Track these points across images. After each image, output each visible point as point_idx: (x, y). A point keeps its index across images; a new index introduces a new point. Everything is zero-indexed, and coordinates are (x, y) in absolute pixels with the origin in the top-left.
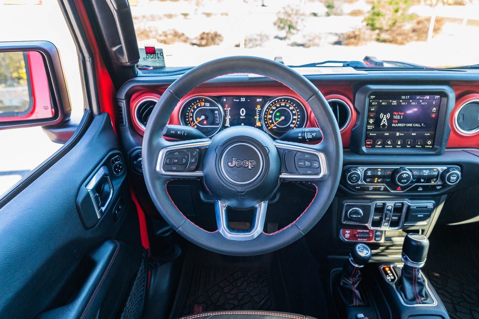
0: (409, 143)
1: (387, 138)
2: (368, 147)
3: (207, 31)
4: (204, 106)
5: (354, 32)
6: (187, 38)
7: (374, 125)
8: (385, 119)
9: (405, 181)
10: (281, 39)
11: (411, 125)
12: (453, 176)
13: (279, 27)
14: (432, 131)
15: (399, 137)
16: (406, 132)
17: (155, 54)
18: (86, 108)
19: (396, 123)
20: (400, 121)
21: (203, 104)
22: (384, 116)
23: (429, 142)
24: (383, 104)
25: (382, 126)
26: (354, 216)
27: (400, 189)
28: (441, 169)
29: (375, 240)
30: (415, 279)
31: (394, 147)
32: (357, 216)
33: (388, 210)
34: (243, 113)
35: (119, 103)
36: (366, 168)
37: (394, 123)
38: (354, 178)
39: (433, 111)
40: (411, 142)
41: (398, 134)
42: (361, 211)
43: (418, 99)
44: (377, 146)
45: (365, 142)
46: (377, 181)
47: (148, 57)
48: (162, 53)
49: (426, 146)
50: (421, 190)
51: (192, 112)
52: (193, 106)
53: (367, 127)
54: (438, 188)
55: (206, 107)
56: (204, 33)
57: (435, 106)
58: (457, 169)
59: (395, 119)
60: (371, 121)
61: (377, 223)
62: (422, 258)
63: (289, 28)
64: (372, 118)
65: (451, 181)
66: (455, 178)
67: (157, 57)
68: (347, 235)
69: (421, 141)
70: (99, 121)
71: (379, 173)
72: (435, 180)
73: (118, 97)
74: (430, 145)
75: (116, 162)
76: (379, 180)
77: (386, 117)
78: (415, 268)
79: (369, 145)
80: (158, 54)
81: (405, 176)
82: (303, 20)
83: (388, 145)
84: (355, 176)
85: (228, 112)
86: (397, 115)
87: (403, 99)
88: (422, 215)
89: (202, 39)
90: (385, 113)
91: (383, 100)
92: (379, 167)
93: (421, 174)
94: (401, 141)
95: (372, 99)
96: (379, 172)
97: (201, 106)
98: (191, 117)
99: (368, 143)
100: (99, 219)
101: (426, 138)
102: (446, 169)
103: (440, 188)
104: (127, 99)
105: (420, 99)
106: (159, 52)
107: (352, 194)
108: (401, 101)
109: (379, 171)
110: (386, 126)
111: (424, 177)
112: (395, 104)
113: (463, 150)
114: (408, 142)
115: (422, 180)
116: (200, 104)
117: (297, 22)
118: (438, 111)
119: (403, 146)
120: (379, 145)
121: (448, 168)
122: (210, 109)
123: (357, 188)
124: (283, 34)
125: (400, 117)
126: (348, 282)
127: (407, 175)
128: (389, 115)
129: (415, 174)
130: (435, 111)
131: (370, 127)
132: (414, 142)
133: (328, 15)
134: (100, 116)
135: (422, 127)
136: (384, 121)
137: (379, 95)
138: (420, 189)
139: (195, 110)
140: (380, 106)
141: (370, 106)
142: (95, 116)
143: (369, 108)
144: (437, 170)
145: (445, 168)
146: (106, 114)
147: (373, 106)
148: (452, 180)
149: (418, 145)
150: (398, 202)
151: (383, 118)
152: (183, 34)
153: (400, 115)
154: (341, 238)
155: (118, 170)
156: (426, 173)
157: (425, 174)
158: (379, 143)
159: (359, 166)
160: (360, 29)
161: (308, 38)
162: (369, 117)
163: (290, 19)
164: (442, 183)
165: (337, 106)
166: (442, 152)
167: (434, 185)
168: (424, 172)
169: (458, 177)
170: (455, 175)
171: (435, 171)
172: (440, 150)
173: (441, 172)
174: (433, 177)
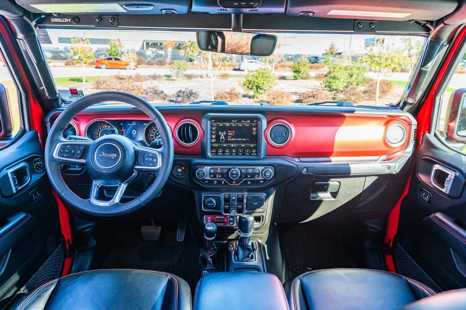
0: (241, 152)
1: (225, 148)
2: (213, 154)
3: (183, 90)
4: (107, 128)
5: (312, 92)
6: (166, 96)
7: (216, 139)
8: (222, 135)
9: (235, 176)
10: (250, 97)
11: (240, 139)
12: (267, 173)
13: (248, 87)
14: (255, 144)
15: (234, 148)
16: (238, 144)
17: (78, 94)
18: (21, 127)
19: (230, 138)
20: (232, 137)
21: (106, 126)
22: (221, 133)
23: (254, 151)
24: (220, 125)
25: (221, 140)
26: (209, 204)
27: (235, 183)
28: (260, 168)
29: (229, 224)
30: (246, 246)
31: (231, 154)
32: (211, 204)
33: (233, 200)
34: (134, 133)
35: (46, 124)
36: (209, 168)
37: (229, 138)
38: (201, 174)
39: (254, 130)
40: (242, 151)
41: (232, 145)
42: (214, 201)
43: (243, 122)
44: (220, 154)
45: (211, 151)
46: (218, 177)
47: (73, 96)
48: (83, 93)
49: (252, 154)
51: (98, 132)
52: (99, 128)
53: (211, 141)
54: (262, 182)
55: (108, 128)
56: (180, 92)
57: (254, 127)
58: (271, 168)
59: (229, 136)
60: (214, 137)
61: (227, 211)
62: (248, 229)
63: (257, 89)
64: (214, 134)
65: (267, 176)
66: (269, 174)
67: (79, 96)
68: (209, 221)
69: (248, 150)
70: (29, 135)
71: (219, 171)
72: (257, 176)
73: (45, 120)
74: (255, 153)
75: (37, 162)
76: (220, 176)
77: (223, 134)
78: (246, 238)
79: (214, 153)
80: (79, 94)
81: (234, 172)
82: (268, 81)
83: (226, 153)
85: (124, 132)
86: (231, 133)
87: (233, 122)
88: (256, 203)
89: (178, 96)
90: (222, 132)
91: (220, 123)
92: (219, 167)
93: (247, 172)
94: (235, 150)
95: (212, 122)
97: (104, 128)
98: (97, 135)
99: (213, 151)
100: (15, 193)
101: (251, 148)
104: (51, 121)
105: (244, 122)
106: (80, 93)
107: (205, 187)
108: (232, 124)
109: (219, 170)
110: (224, 140)
111: (249, 174)
112: (228, 125)
113: (278, 157)
114: (240, 150)
115: (249, 176)
116: (104, 126)
117: (263, 84)
118: (257, 130)
119: (237, 154)
120: (221, 153)
121: (265, 168)
122: (111, 130)
123: (206, 182)
124: (251, 93)
125: (233, 134)
126: (205, 253)
127: (236, 172)
128: (225, 133)
129: (243, 172)
130: (255, 130)
131: (213, 141)
132: (244, 151)
133: (296, 78)
134: (30, 132)
135: (247, 141)
136: (222, 137)
137: (217, 119)
138: (249, 183)
139: (100, 130)
140: (218, 126)
141: (212, 127)
142: (27, 131)
143: (211, 128)
145: (263, 168)
146: (35, 131)
147: (214, 126)
149: (247, 153)
150: (240, 194)
151: (221, 135)
152: (162, 92)
153: (233, 133)
154: (204, 222)
155: (39, 168)
156: (250, 171)
158: (221, 151)
159: (205, 166)
160: (318, 90)
161: (272, 97)
162: (212, 134)
163: (257, 80)
164: (263, 178)
165: (190, 127)
166: (262, 158)
167: (258, 180)
168: (249, 170)
169: (271, 174)
170: (268, 172)
171: (256, 170)
172: (261, 156)
173: (261, 171)
174: (256, 174)
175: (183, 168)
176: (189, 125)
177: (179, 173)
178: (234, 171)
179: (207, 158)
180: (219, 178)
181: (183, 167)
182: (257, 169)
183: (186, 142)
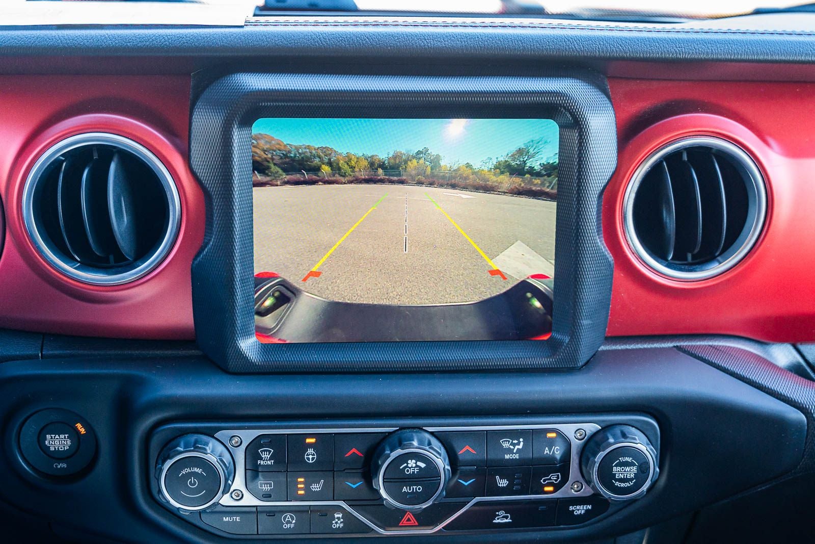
9: (419, 489)
27: (414, 521)
28: (575, 430)
36: (249, 435)
38: (194, 483)
46: (307, 489)
50: (508, 520)
54: (579, 510)
58: (643, 429)
65: (617, 484)
66: (631, 472)
72: (553, 477)
76: (316, 487)
81: (412, 466)
84: (195, 474)
92: (310, 431)
93: (492, 456)
96: (310, 451)
102: (598, 432)
103: (587, 511)
109: (311, 445)
111: (504, 468)
113: (679, 348)
115: (503, 483)
121: (607, 428)
127: (423, 465)
129: (468, 457)
138: (502, 518)
144: (559, 433)
145: (591, 427)
148: (621, 480)
156: (513, 450)
157: (507, 457)
159: (223, 425)
164: (586, 491)
165: (113, 167)
166: (583, 359)
167: (557, 500)
168: (506, 445)
169: (643, 469)
170: (629, 459)
171: (551, 443)
172: (576, 351)
173: (576, 444)
174: (547, 466)
175: (83, 431)
176: (107, 152)
177: (58, 456)
178: (412, 463)
179: (232, 364)
180: (309, 496)
181: (79, 426)
182: (553, 435)
183: (90, 263)
